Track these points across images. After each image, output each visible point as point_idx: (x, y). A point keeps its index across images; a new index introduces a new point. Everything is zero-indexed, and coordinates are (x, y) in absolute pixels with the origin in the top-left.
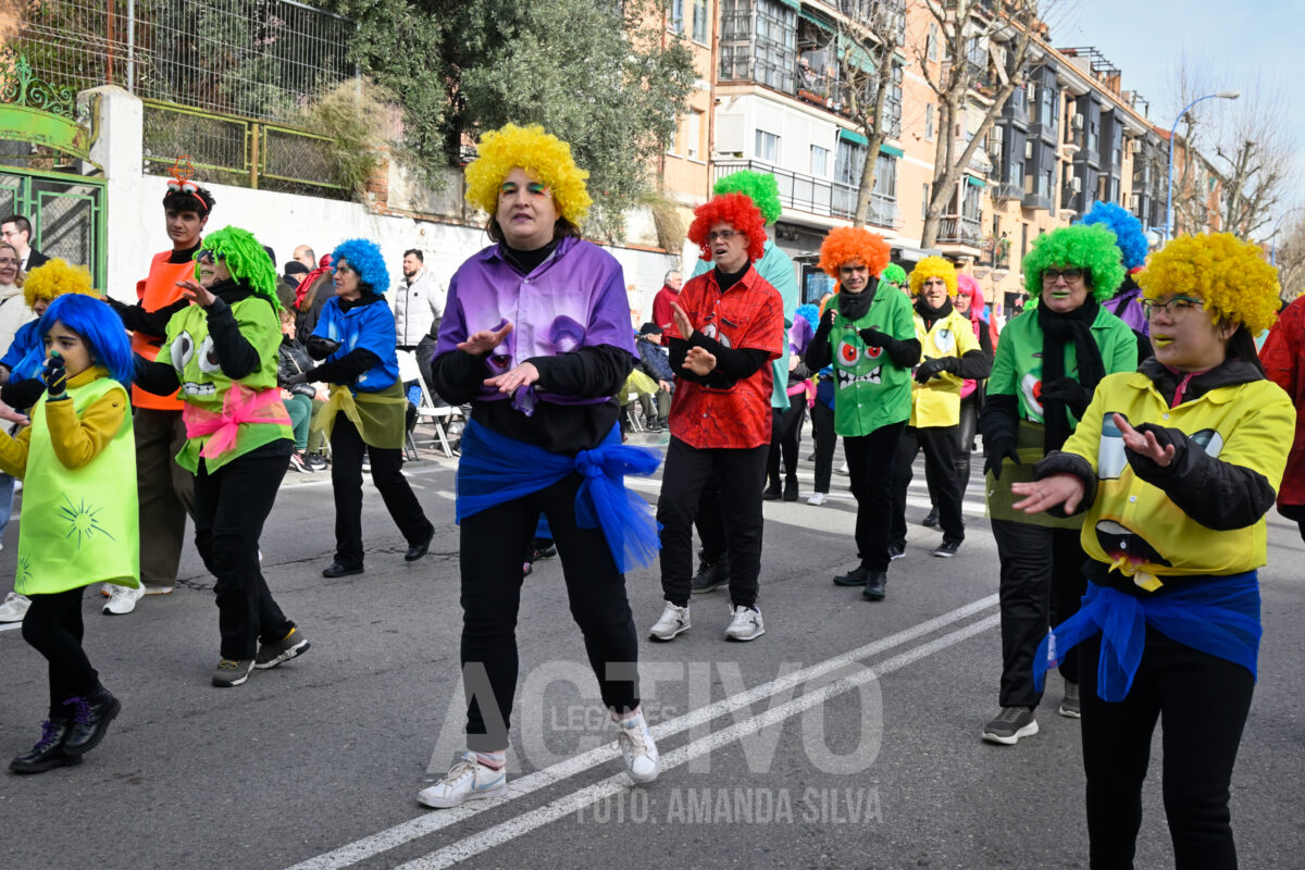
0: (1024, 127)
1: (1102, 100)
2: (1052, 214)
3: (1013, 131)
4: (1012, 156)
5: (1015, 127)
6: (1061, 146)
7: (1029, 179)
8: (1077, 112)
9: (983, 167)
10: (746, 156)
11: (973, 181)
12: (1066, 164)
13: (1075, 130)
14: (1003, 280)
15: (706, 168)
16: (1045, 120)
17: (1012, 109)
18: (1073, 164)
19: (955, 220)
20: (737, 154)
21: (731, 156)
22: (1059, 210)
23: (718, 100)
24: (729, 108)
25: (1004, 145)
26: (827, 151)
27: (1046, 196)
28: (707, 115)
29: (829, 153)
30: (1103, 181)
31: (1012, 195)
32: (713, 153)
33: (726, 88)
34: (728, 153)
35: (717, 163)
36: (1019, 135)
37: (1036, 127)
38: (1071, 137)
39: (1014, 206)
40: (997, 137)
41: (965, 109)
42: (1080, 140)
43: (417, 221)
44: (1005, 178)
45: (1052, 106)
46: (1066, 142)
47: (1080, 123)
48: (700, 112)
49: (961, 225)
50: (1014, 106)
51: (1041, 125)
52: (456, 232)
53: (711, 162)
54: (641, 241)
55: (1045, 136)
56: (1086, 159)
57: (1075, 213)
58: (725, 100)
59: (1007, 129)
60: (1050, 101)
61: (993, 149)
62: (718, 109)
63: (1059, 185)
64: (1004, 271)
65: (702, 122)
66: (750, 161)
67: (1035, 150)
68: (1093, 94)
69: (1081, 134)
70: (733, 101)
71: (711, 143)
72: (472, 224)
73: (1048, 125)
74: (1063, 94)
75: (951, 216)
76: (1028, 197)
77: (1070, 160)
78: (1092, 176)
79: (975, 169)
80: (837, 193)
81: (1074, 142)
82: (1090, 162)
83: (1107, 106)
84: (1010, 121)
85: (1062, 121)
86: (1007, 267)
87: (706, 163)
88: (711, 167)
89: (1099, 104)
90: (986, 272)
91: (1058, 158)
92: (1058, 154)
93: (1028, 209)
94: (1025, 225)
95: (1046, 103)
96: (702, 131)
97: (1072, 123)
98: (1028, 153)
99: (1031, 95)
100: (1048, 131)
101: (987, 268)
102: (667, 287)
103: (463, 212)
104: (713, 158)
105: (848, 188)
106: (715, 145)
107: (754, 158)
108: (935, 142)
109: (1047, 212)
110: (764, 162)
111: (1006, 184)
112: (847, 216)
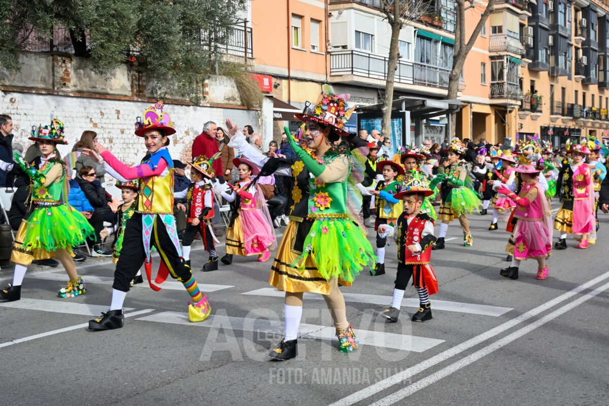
0: (547, 27)
1: (598, 10)
2: (570, 78)
3: (539, 29)
4: (540, 44)
5: (541, 27)
6: (573, 38)
7: (552, 59)
8: (583, 17)
9: (520, 51)
10: (349, 48)
11: (513, 60)
12: (577, 49)
13: (582, 28)
14: (539, 119)
15: (324, 56)
16: (561, 21)
17: (538, 16)
18: (582, 49)
19: (503, 83)
20: (344, 47)
21: (340, 49)
22: (574, 76)
23: (330, 14)
24: (338, 18)
25: (534, 37)
26: (409, 43)
27: (564, 68)
28: (323, 23)
29: (410, 45)
30: (602, 58)
31: (540, 67)
32: (329, 47)
33: (335, 5)
34: (338, 47)
35: (332, 53)
36: (543, 32)
37: (555, 26)
38: (579, 32)
39: (544, 75)
40: (529, 33)
41: (473, 7)
42: (585, 33)
43: (5, 92)
44: (535, 58)
45: (565, 14)
46: (576, 35)
47: (584, 24)
48: (319, 22)
49: (506, 86)
50: (540, 14)
51: (558, 25)
52: (45, 100)
53: (328, 53)
54: (226, 102)
55: (561, 32)
56: (589, 45)
57: (584, 77)
58: (335, 14)
59: (536, 28)
60: (563, 11)
61: (528, 41)
62: (331, 20)
63: (573, 61)
64: (539, 114)
65: (321, 28)
66: (352, 51)
67: (555, 40)
68: (591, 6)
69: (586, 30)
70: (340, 13)
71: (327, 41)
72: (60, 93)
73: (563, 25)
74: (573, 7)
75: (500, 82)
76: (553, 68)
77: (580, 46)
78: (594, 56)
79: (514, 53)
80: (417, 69)
81: (582, 35)
82: (592, 46)
83: (601, 13)
84: (537, 23)
85: (573, 23)
86: (541, 112)
87: (324, 53)
88: (328, 56)
89: (596, 12)
90: (527, 115)
91: (571, 45)
92: (571, 43)
93: (553, 76)
94: (552, 86)
95: (561, 12)
96: (321, 34)
97: (579, 24)
98: (551, 42)
99: (551, 7)
100: (562, 28)
101: (527, 112)
102: (204, 133)
103: (53, 86)
104: (329, 50)
105: (425, 66)
106: (330, 42)
107: (354, 48)
108: (488, 37)
109: (567, 77)
110: (363, 51)
111: (536, 61)
112: (425, 84)
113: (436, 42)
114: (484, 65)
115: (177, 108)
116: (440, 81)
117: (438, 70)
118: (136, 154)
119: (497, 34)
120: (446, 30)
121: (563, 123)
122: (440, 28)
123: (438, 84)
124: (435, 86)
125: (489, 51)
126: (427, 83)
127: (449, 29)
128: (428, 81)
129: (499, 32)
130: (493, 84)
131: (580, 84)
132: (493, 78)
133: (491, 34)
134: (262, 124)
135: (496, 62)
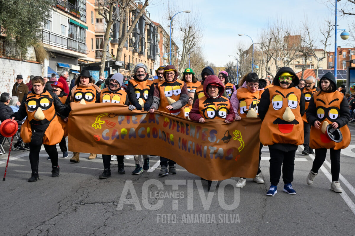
8: (132, 16)
13: (132, 21)
22: (129, 48)
25: (114, 26)
26: (65, 26)
30: (141, 38)
31: (116, 42)
39: (117, 46)
47: (133, 19)
54: (32, 59)
57: (133, 48)
63: (129, 40)
68: (137, 10)
78: (138, 37)
80: (69, 41)
82: (137, 32)
97: (131, 19)
105: (72, 40)
108: (94, 24)
109: (126, 48)
110: (47, 30)
111: (115, 39)
112: (72, 50)
113: (77, 26)
114: (93, 40)
115: (16, 62)
116: (79, 48)
117: (77, 42)
118: (2, 87)
119: (99, 23)
120: (81, 20)
121: (125, 73)
122: (78, 18)
123: (77, 50)
124: (76, 51)
125: (95, 32)
126: (73, 49)
127: (82, 20)
128: (74, 49)
129: (100, 22)
130: (97, 51)
131: (131, 52)
132: (97, 47)
133: (96, 23)
134: (44, 71)
135: (99, 39)
